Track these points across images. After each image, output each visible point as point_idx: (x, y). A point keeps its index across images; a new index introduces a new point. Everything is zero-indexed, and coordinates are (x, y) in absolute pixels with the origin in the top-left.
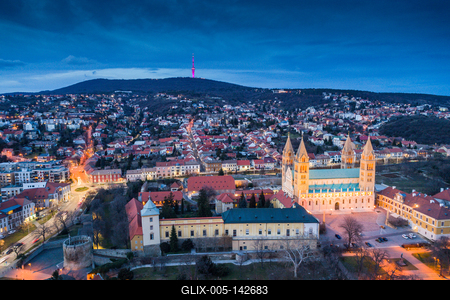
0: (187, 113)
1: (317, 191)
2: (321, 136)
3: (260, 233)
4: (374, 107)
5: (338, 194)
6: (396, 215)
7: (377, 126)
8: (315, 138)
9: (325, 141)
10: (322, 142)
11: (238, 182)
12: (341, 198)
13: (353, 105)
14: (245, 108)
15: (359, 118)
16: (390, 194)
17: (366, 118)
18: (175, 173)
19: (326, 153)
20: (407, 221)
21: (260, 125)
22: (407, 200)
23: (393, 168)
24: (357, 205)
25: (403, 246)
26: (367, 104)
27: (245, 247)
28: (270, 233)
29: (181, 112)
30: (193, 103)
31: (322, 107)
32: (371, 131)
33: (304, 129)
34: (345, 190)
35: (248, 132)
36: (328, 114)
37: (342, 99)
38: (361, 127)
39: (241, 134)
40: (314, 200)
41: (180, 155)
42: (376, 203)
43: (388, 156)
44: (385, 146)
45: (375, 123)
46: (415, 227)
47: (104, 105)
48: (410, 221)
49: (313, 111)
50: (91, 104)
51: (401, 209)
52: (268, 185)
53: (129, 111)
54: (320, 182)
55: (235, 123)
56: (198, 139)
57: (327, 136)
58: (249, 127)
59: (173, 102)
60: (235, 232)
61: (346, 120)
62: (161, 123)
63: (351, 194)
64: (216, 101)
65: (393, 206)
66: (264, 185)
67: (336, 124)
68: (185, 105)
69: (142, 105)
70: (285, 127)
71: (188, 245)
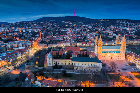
0: (70, 27)
1: (105, 53)
2: (112, 35)
3: (83, 65)
4: (134, 25)
5: (112, 54)
6: (132, 62)
7: (134, 32)
8: (110, 36)
9: (113, 36)
10: (112, 37)
11: (81, 49)
12: (113, 55)
13: (127, 24)
14: (90, 26)
15: (128, 29)
16: (131, 55)
17: (131, 29)
18: (63, 46)
19: (112, 41)
20: (135, 64)
21: (93, 31)
22: (136, 57)
23: (136, 46)
24: (119, 58)
25: (131, 72)
26: (132, 24)
27: (78, 69)
28: (86, 65)
29: (68, 27)
30: (73, 24)
31: (116, 25)
32: (131, 33)
33: (107, 33)
34: (114, 53)
35: (88, 33)
36: (118, 27)
37: (123, 23)
38: (128, 32)
39: (86, 34)
40: (104, 55)
41: (65, 40)
42: (126, 57)
43: (135, 42)
44: (135, 39)
45: (133, 31)
46: (138, 66)
47: (46, 25)
48: (136, 64)
49: (112, 27)
50: (42, 25)
51: (134, 60)
52: (91, 50)
53: (53, 27)
54: (106, 50)
55: (85, 30)
56: (72, 35)
57: (114, 35)
58: (89, 32)
59: (67, 24)
60: (75, 64)
61: (124, 30)
62: (62, 30)
63: (117, 54)
64: (80, 23)
65: (131, 59)
66: (89, 50)
67: (119, 31)
68: (70, 25)
69: (57, 25)
70: (101, 32)
71: (61, 67)
